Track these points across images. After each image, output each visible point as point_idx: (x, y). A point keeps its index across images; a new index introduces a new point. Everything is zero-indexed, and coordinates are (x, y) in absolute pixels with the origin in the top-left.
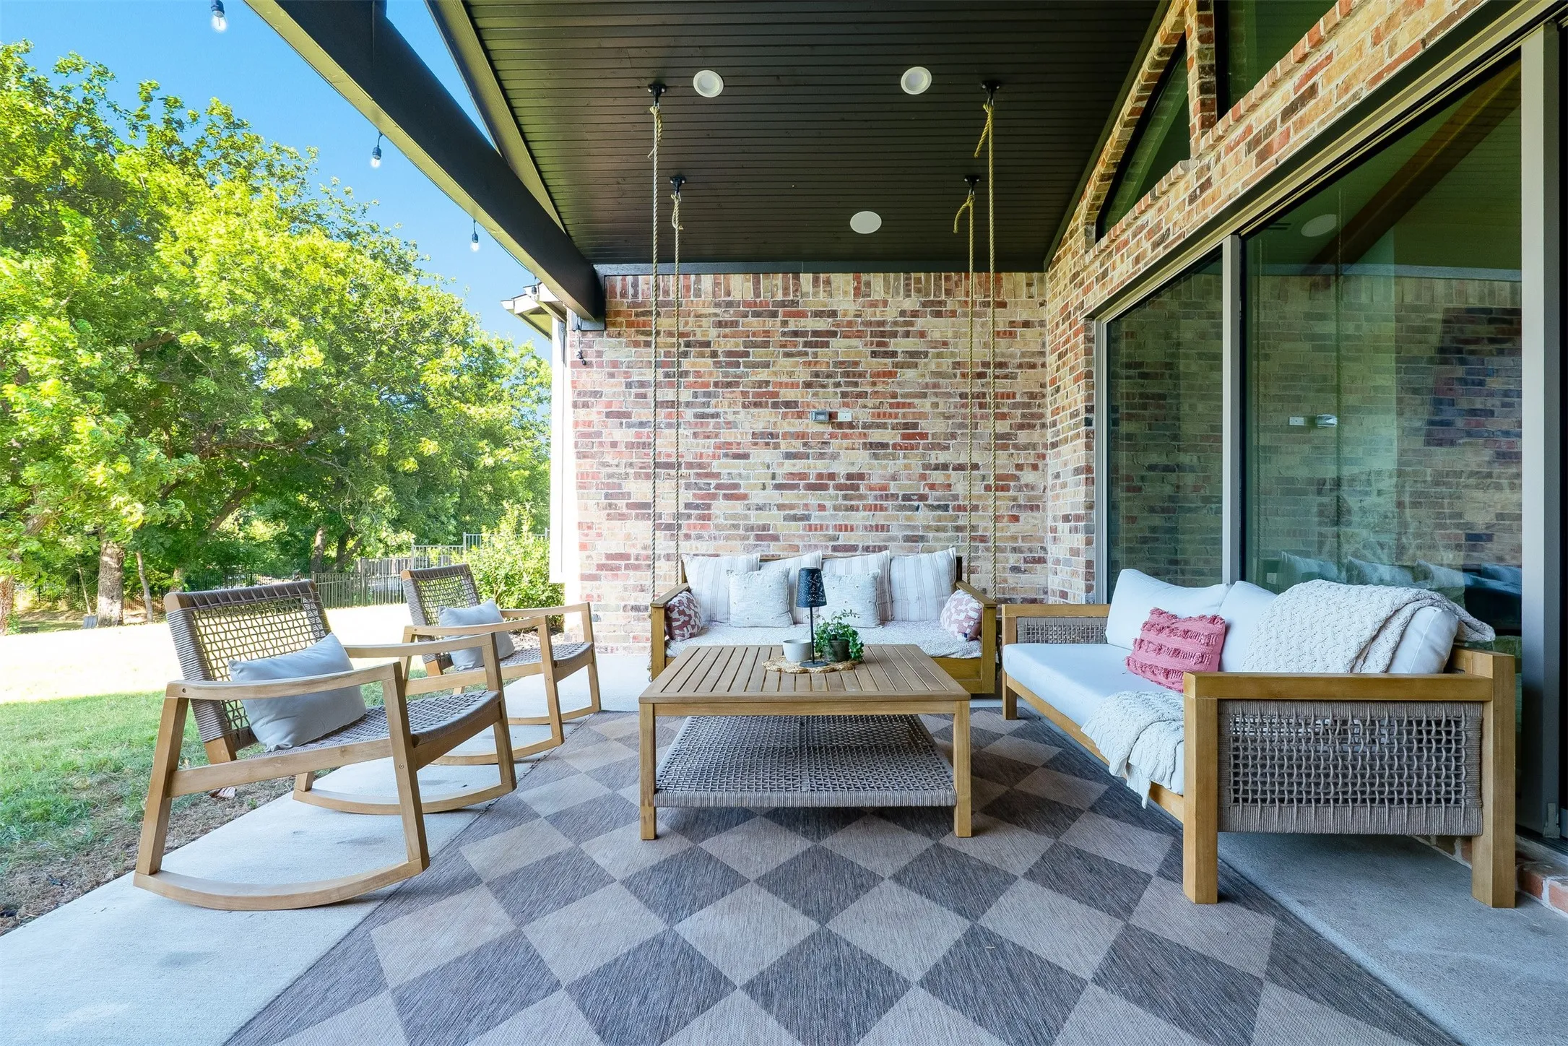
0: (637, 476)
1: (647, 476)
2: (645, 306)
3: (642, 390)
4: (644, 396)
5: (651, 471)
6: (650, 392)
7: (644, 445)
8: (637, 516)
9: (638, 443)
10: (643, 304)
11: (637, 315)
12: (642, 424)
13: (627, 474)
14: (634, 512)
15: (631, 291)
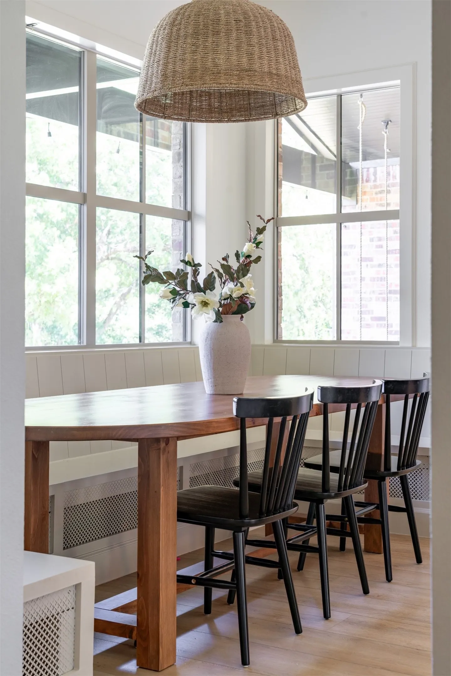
0: (377, 299)
1: (383, 299)
2: (381, 187)
3: (380, 243)
4: (381, 247)
5: (385, 296)
6: (384, 243)
7: (381, 279)
8: (377, 325)
9: (378, 278)
10: (381, 186)
11: (376, 193)
12: (380, 265)
13: (371, 298)
14: (375, 323)
15: (372, 178)
